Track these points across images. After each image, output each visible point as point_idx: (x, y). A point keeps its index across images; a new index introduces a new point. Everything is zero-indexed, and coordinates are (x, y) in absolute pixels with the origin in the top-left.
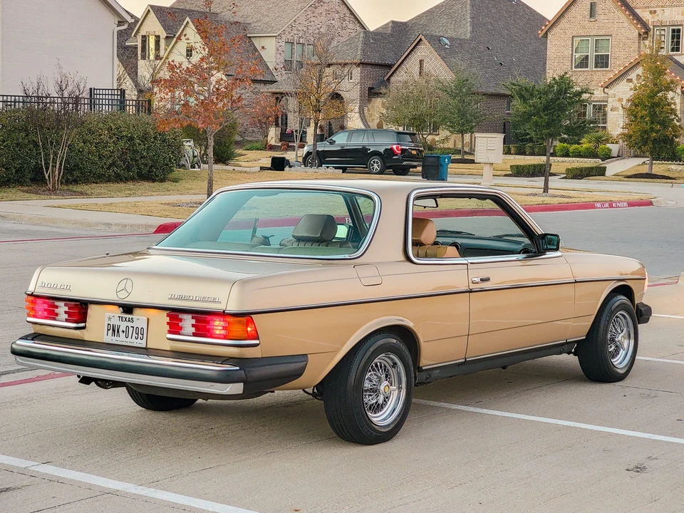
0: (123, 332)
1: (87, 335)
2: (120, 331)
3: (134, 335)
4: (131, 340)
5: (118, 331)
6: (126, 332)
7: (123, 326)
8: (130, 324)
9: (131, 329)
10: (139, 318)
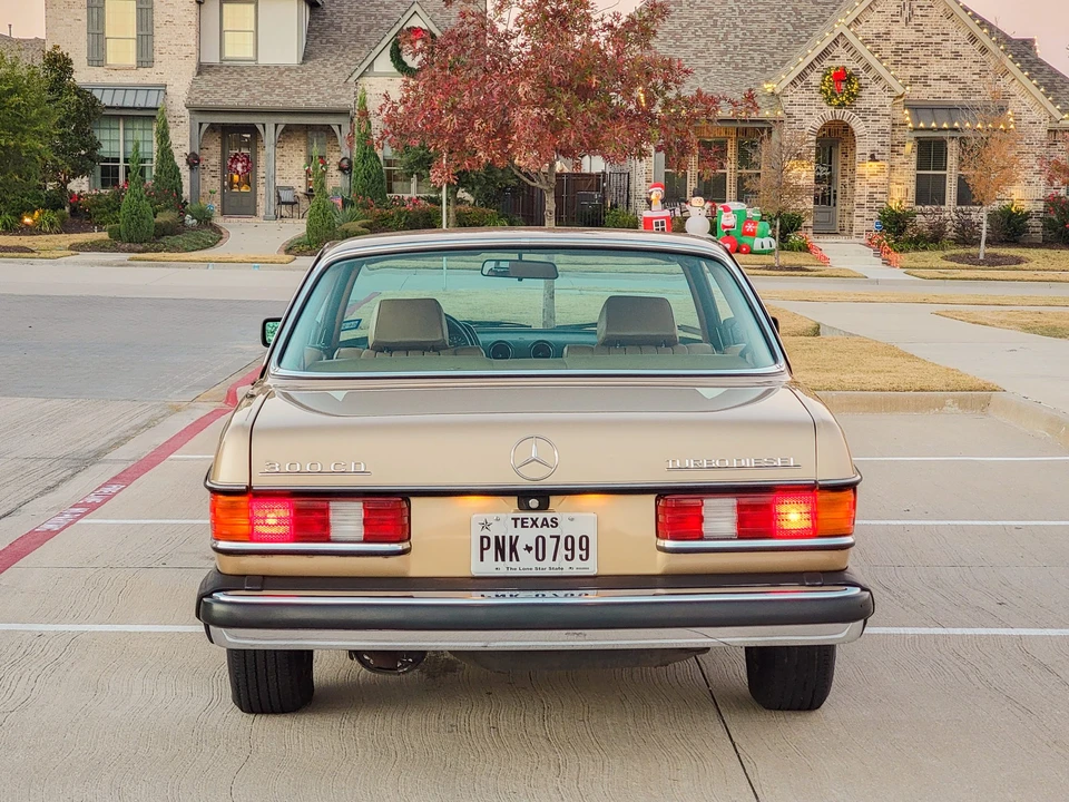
0: (529, 549)
1: (415, 566)
2: (520, 547)
3: (562, 551)
4: (555, 564)
5: (513, 549)
6: (539, 549)
7: (527, 536)
8: (547, 532)
9: (551, 544)
10: (574, 517)
